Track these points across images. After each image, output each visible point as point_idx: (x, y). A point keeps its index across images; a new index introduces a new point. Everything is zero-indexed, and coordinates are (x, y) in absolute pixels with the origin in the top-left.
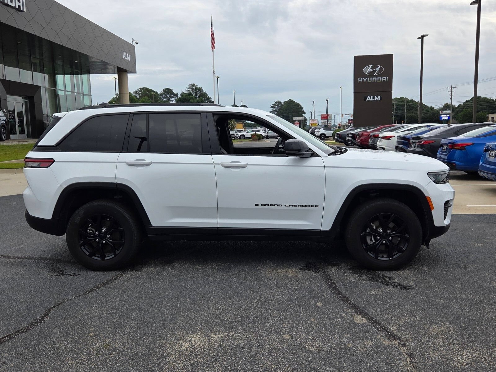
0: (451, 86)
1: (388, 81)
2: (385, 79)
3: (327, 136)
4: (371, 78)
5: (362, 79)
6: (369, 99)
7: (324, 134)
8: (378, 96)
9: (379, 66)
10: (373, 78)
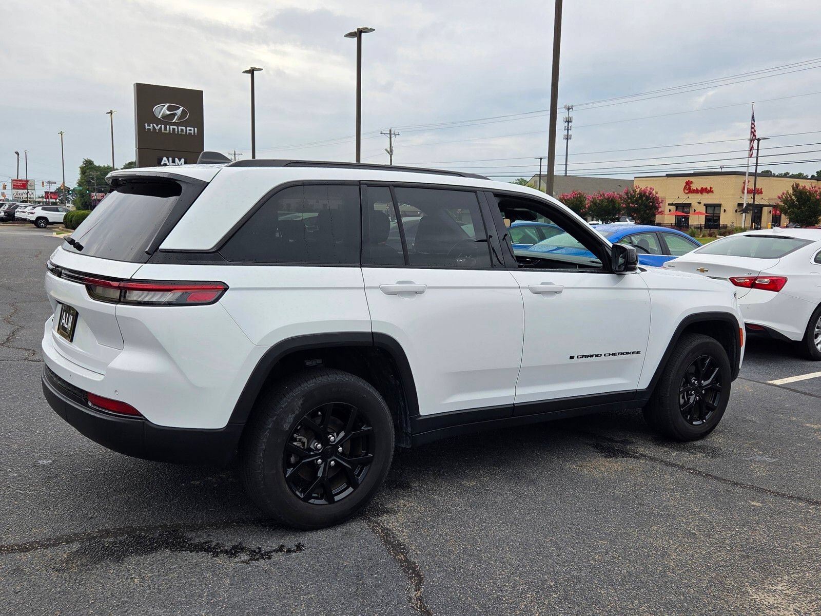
0: (235, 152)
1: (196, 135)
2: (191, 130)
3: (50, 221)
4: (168, 126)
5: (151, 125)
6: (165, 163)
7: (45, 218)
8: (181, 159)
9: (180, 108)
10: (171, 127)
